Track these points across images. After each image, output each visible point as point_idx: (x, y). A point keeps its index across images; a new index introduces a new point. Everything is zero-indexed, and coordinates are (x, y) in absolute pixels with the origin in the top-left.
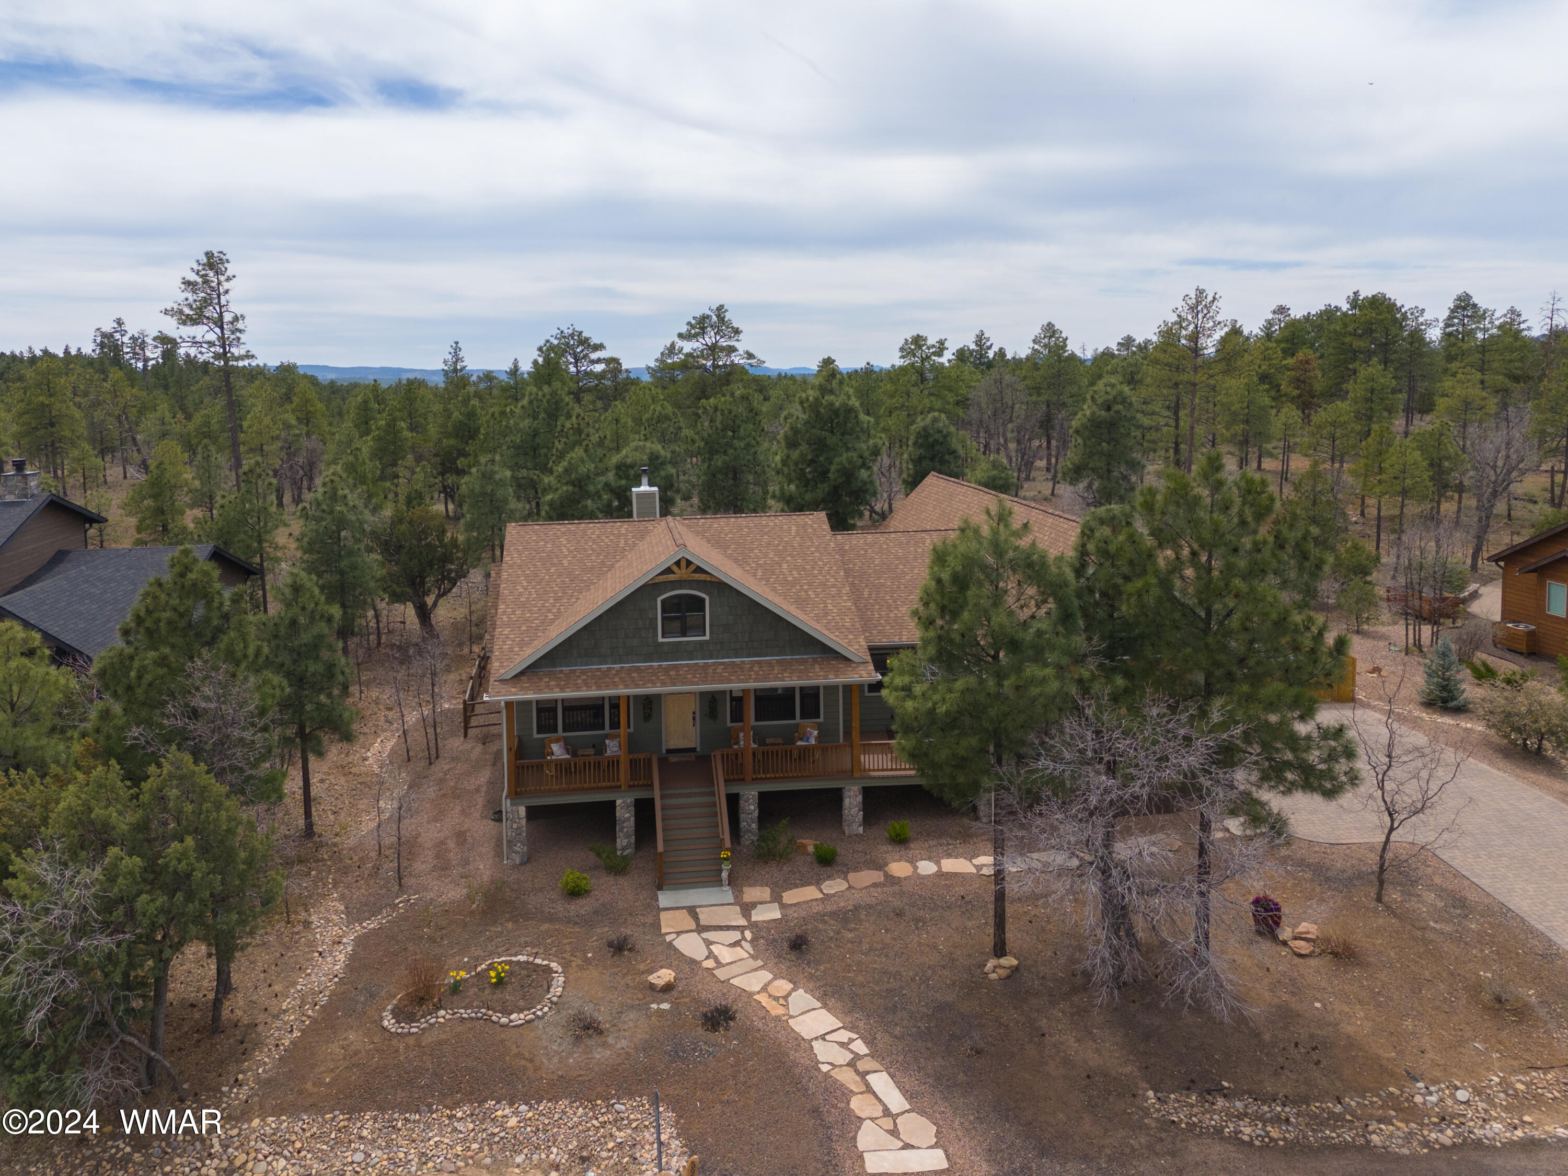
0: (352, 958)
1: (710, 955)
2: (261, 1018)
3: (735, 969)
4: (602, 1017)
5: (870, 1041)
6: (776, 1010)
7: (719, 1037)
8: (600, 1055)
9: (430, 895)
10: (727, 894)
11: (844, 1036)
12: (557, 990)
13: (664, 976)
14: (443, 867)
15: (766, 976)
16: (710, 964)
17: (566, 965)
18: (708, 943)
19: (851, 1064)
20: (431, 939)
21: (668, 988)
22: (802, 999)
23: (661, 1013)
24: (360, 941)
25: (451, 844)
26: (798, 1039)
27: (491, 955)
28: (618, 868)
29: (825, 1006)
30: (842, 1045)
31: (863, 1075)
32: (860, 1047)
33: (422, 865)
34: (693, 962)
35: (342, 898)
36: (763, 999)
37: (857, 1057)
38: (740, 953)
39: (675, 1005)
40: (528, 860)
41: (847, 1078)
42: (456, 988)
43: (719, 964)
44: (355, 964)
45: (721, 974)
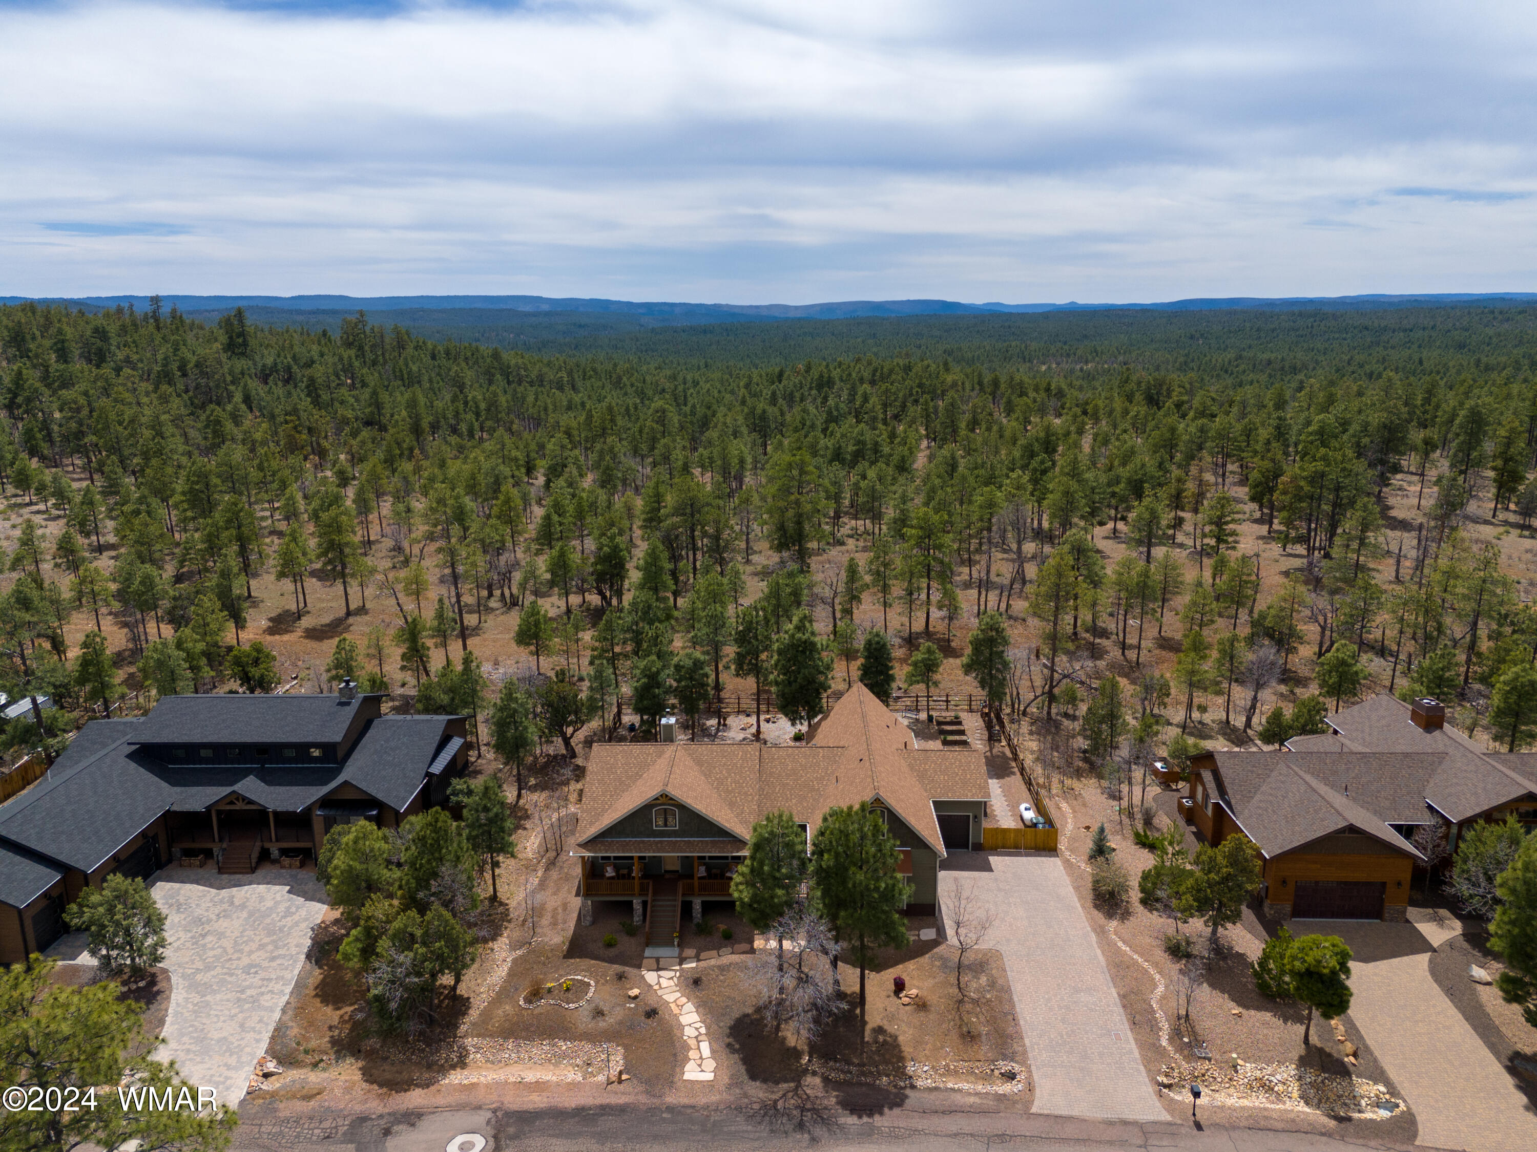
0: (510, 969)
1: (659, 983)
2: (472, 995)
3: (667, 991)
4: (606, 1009)
5: (707, 1028)
6: (676, 1010)
7: (649, 1021)
8: (602, 1024)
9: (546, 939)
10: (675, 951)
11: (698, 1025)
12: (590, 994)
13: (635, 992)
14: (554, 924)
15: (678, 994)
16: (656, 987)
17: (597, 983)
18: (659, 977)
19: (696, 1037)
20: (544, 964)
21: (636, 997)
22: (690, 1007)
23: (630, 1008)
24: (515, 961)
25: (560, 910)
26: (680, 1024)
27: (568, 974)
28: (631, 932)
29: (697, 1011)
30: (697, 1029)
31: (699, 1042)
32: (703, 1030)
33: (545, 921)
34: (650, 986)
35: (508, 937)
36: (673, 1006)
37: (700, 1034)
38: (671, 983)
39: (637, 1005)
40: (593, 923)
41: (692, 1043)
42: (550, 990)
43: (661, 988)
44: (512, 974)
45: (660, 993)
